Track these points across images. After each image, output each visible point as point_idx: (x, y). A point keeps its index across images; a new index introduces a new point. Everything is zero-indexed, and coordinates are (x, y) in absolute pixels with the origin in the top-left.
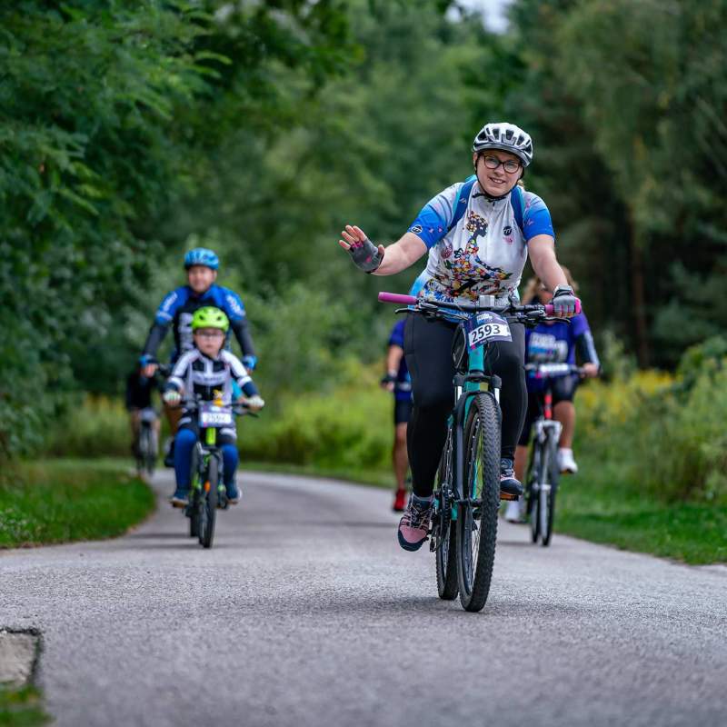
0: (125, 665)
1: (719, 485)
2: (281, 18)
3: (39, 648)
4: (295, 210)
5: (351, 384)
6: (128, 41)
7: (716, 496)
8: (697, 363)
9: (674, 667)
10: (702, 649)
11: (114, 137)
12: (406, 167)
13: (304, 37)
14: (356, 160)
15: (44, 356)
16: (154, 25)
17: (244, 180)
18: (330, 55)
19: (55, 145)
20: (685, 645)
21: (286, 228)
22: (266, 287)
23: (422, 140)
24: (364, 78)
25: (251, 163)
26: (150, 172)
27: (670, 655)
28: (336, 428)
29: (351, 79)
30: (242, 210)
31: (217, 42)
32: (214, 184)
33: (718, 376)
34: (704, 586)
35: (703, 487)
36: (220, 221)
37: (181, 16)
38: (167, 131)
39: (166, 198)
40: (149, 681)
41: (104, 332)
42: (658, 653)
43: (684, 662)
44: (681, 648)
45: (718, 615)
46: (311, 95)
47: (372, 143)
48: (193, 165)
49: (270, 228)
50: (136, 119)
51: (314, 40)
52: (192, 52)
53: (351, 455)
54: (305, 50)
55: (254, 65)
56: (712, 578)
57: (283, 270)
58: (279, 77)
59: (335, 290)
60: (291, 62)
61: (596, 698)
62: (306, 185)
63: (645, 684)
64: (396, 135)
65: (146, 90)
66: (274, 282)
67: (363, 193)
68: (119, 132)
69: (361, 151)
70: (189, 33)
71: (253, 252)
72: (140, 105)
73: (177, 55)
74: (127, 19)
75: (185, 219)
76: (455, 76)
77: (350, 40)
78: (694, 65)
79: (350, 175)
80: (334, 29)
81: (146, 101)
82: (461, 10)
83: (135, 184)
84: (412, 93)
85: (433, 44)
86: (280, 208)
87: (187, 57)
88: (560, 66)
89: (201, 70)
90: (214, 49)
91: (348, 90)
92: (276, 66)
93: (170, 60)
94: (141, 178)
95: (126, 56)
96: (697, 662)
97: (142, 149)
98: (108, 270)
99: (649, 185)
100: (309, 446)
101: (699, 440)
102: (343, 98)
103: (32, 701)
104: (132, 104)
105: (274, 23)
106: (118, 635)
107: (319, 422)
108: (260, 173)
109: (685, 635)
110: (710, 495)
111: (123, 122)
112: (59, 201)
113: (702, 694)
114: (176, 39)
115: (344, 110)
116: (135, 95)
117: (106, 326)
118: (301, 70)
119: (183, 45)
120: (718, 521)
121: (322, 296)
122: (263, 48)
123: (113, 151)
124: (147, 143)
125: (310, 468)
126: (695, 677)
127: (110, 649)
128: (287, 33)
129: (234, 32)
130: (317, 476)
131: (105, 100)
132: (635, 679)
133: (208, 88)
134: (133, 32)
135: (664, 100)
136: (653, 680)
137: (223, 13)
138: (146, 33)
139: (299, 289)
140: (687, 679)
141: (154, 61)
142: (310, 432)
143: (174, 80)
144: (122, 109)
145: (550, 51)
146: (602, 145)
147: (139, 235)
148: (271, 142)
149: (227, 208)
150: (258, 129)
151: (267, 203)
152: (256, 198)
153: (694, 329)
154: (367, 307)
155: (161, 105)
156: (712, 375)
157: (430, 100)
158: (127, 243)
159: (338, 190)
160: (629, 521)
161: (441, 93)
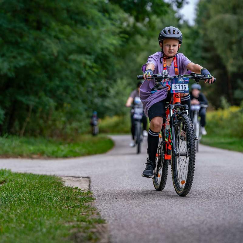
2: (139, 25)
3: (90, 182)
15: (86, 110)
16: (109, 28)
18: (152, 33)
19: (86, 59)
25: (133, 61)
26: (109, 64)
30: (132, 72)
31: (125, 32)
36: (127, 75)
38: (113, 54)
41: (100, 103)
46: (147, 43)
50: (106, 52)
51: (148, 30)
52: (119, 35)
60: (142, 35)
70: (118, 30)
73: (115, 35)
75: (118, 75)
80: (152, 27)
81: (108, 47)
82: (184, 21)
83: (106, 67)
88: (208, 33)
90: (124, 34)
92: (139, 37)
95: (103, 36)
97: (107, 59)
99: (231, 61)
103: (90, 195)
104: (105, 48)
111: (103, 52)
112: (88, 73)
116: (106, 46)
118: (145, 37)
119: (116, 33)
123: (100, 59)
124: (108, 57)
129: (128, 29)
131: (98, 47)
133: (123, 43)
135: (234, 39)
137: (125, 24)
138: (107, 31)
141: (110, 37)
143: (115, 42)
144: (102, 49)
145: (205, 29)
146: (219, 51)
148: (138, 55)
149: (128, 72)
150: (135, 53)
160: (231, 144)
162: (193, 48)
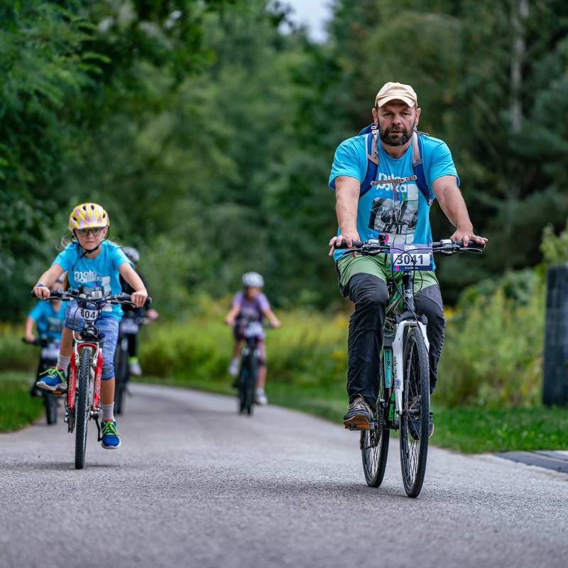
0: (22, 525)
1: (489, 394)
2: (150, 29)
4: (160, 179)
5: (202, 315)
6: (29, 44)
7: (486, 402)
8: (471, 300)
9: (451, 528)
10: (473, 515)
11: (18, 119)
12: (247, 147)
13: (168, 44)
14: (207, 140)
16: (49, 32)
17: (121, 155)
18: (188, 58)
20: (460, 513)
21: (153, 193)
22: (138, 239)
23: (260, 126)
24: (215, 78)
25: (126, 142)
26: (47, 148)
27: (449, 520)
28: (191, 349)
29: (205, 77)
30: (118, 179)
31: (100, 45)
32: (97, 158)
33: (487, 310)
34: (476, 470)
35: (476, 395)
36: (101, 187)
37: (71, 24)
38: (60, 115)
39: (59, 169)
40: (41, 537)
41: (9, 273)
42: (439, 518)
43: (459, 525)
44: (456, 515)
45: (485, 491)
46: (173, 88)
47: (221, 128)
48: (80, 143)
49: (141, 193)
50: (35, 105)
51: (176, 47)
52: (79, 53)
53: (203, 370)
54: (168, 54)
55: (128, 65)
56: (482, 463)
57: (150, 226)
58: (149, 75)
59: (191, 241)
60: (158, 62)
61: (390, 551)
62: (170, 159)
63: (428, 541)
64: (239, 121)
65: (43, 83)
66: (143, 235)
67: (214, 167)
68: (22, 114)
69: (212, 134)
70: (77, 39)
71: (127, 212)
72: (37, 93)
73: (68, 55)
74: (29, 27)
75: (74, 185)
76: (286, 76)
77: (204, 47)
78: (472, 69)
79: (203, 152)
80: (191, 37)
81: (42, 90)
82: (291, 24)
83: (34, 156)
84: (252, 89)
85: (269, 51)
86: (148, 177)
87: (75, 58)
88: (367, 69)
89: (86, 67)
90: (97, 51)
91: (202, 86)
92: (145, 66)
93: (63, 58)
94: (39, 152)
95: (28, 55)
96: (468, 525)
97: (39, 128)
98: (13, 223)
100: (170, 363)
101: (473, 360)
102: (199, 92)
104: (32, 92)
105: (144, 33)
106: (18, 503)
107: (178, 345)
108: (133, 151)
109: (460, 505)
110: (481, 401)
111: (25, 106)
113: (471, 548)
114: (66, 43)
115: (199, 101)
116: (35, 86)
117: (11, 268)
118: (166, 70)
119: (72, 48)
120: (488, 421)
121: (182, 246)
122: (136, 50)
123: (16, 129)
124: (44, 125)
125: (171, 380)
126: (467, 535)
127: (11, 514)
128: (155, 40)
129: (113, 39)
130: (176, 386)
131: (11, 90)
132: (420, 537)
133: (92, 82)
134: (34, 37)
135: (448, 96)
136: (435, 538)
137: (104, 25)
138: (43, 38)
139: (163, 241)
140: (461, 537)
141: (50, 60)
142: (171, 352)
143: (65, 74)
144: (24, 96)
145: (360, 58)
147: (37, 196)
148: (142, 126)
149: (107, 177)
150: (132, 115)
151: (138, 174)
152: (130, 169)
153: (470, 274)
154: (216, 255)
155: (55, 94)
156: (482, 308)
157: (266, 95)
158: (28, 203)
159: (193, 164)
161: (276, 89)
162: (320, 117)
